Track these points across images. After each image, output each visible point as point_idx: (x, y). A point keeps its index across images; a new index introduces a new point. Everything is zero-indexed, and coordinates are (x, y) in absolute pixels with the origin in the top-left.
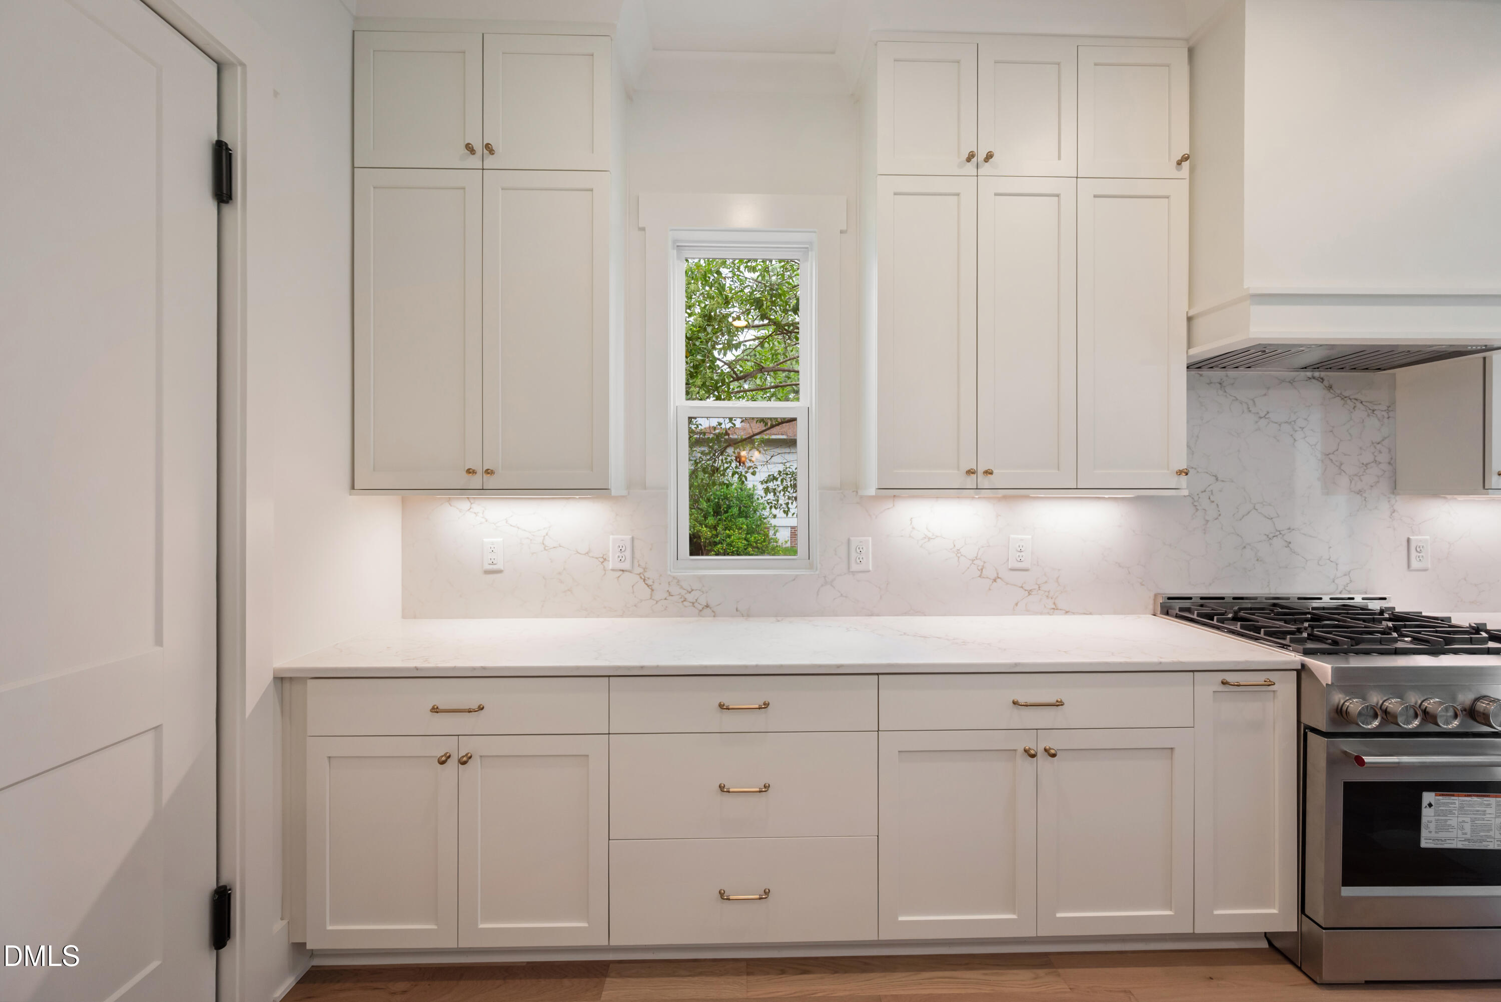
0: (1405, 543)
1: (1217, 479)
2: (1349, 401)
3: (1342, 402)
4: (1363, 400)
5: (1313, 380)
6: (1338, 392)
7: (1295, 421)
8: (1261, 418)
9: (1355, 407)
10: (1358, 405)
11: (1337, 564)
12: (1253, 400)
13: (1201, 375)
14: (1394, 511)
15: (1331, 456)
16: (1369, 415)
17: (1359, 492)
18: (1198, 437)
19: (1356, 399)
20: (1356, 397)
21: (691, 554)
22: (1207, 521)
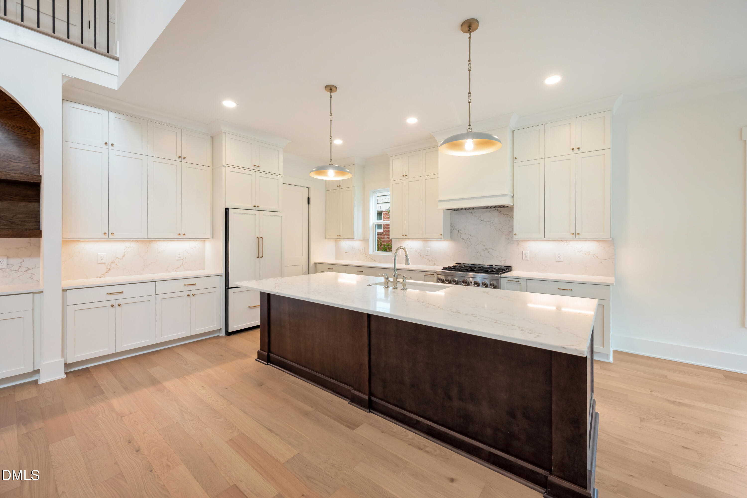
0: (522, 253)
1: (471, 236)
2: (505, 215)
3: (504, 216)
4: (510, 214)
5: (496, 210)
6: (502, 213)
7: (490, 221)
8: (482, 220)
9: (507, 217)
10: (508, 216)
11: (502, 257)
12: (480, 216)
13: (467, 211)
14: (518, 244)
15: (501, 230)
16: (511, 219)
17: (508, 239)
18: (466, 226)
19: (507, 215)
20: (507, 214)
21: (378, 251)
22: (468, 246)
